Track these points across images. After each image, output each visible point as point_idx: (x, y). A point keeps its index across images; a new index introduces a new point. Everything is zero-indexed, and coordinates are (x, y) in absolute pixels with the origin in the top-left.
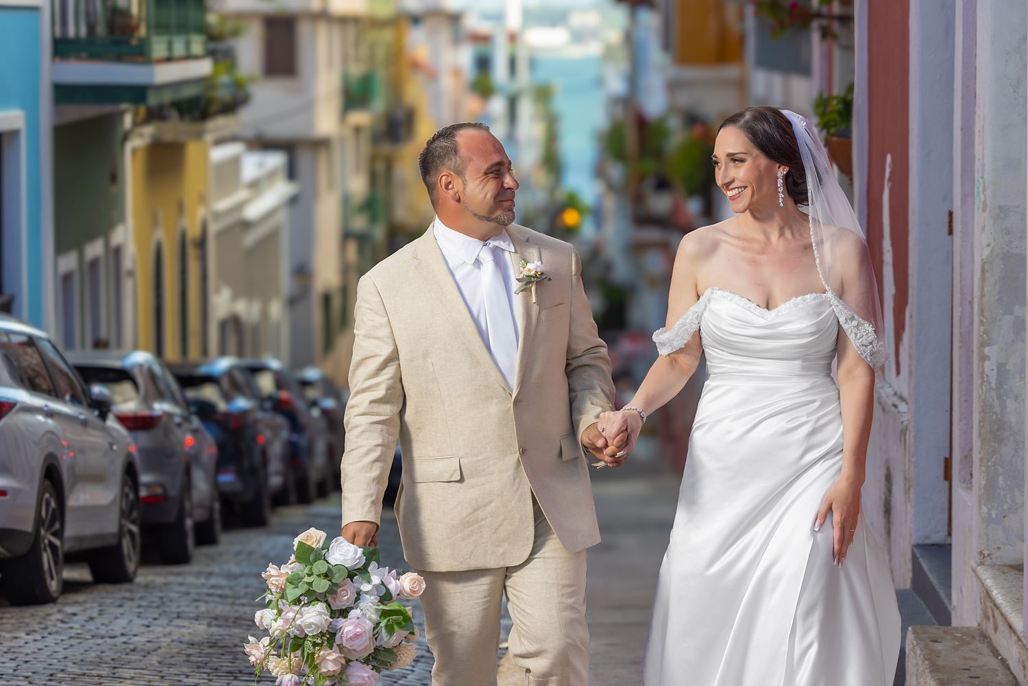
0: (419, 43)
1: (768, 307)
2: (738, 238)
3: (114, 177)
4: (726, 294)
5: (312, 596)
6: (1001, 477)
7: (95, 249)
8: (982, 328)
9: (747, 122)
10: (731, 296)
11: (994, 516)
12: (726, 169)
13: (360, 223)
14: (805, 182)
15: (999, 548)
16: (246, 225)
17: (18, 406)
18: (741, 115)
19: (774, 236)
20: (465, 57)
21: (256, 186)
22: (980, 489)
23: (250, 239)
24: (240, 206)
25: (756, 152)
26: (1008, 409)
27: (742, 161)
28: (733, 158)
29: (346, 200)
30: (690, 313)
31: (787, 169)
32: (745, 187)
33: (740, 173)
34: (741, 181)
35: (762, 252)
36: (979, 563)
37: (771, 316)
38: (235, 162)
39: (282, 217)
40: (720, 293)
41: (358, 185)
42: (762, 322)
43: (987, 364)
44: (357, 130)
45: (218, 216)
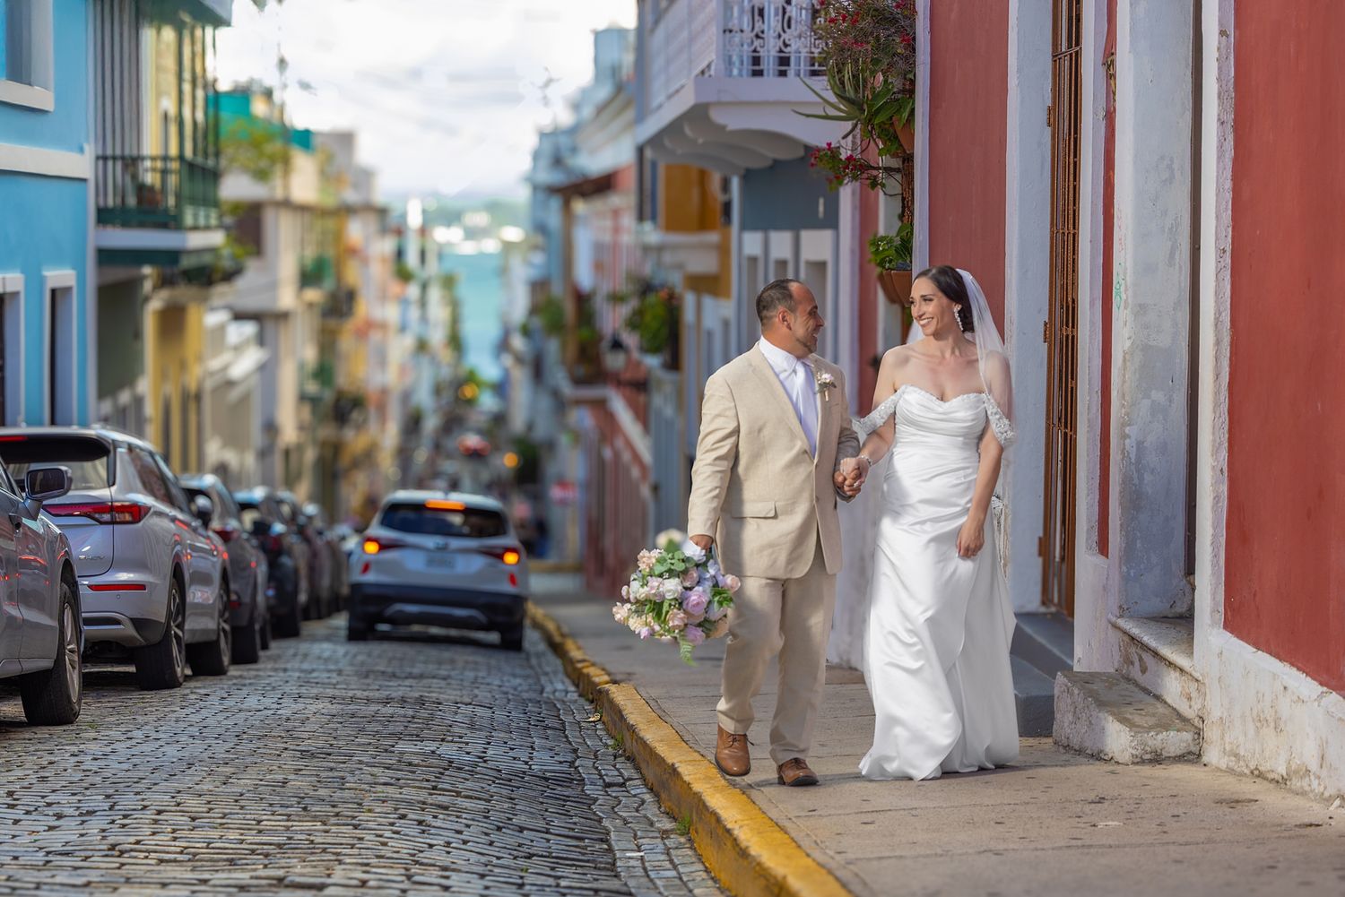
0: (356, 231)
1: (942, 400)
2: (924, 355)
3: (137, 335)
4: (916, 389)
5: (671, 573)
6: (1138, 541)
7: (125, 397)
8: (1123, 410)
9: (933, 275)
10: (920, 391)
11: (1132, 574)
12: (920, 306)
13: (312, 388)
14: (971, 316)
15: (1136, 603)
16: (230, 384)
17: (152, 510)
18: (929, 270)
19: (948, 354)
20: (387, 246)
21: (238, 349)
22: (1120, 550)
23: (234, 395)
24: (225, 368)
25: (940, 294)
26: (1146, 482)
27: (931, 300)
28: (925, 299)
29: (301, 366)
30: (890, 400)
31: (960, 306)
32: (932, 318)
33: (930, 308)
34: (930, 313)
35: (940, 363)
36: (1118, 615)
37: (946, 406)
38: (221, 329)
39: (255, 380)
40: (912, 388)
41: (310, 354)
42: (940, 410)
43: (1127, 441)
44: (311, 305)
45: (212, 374)
